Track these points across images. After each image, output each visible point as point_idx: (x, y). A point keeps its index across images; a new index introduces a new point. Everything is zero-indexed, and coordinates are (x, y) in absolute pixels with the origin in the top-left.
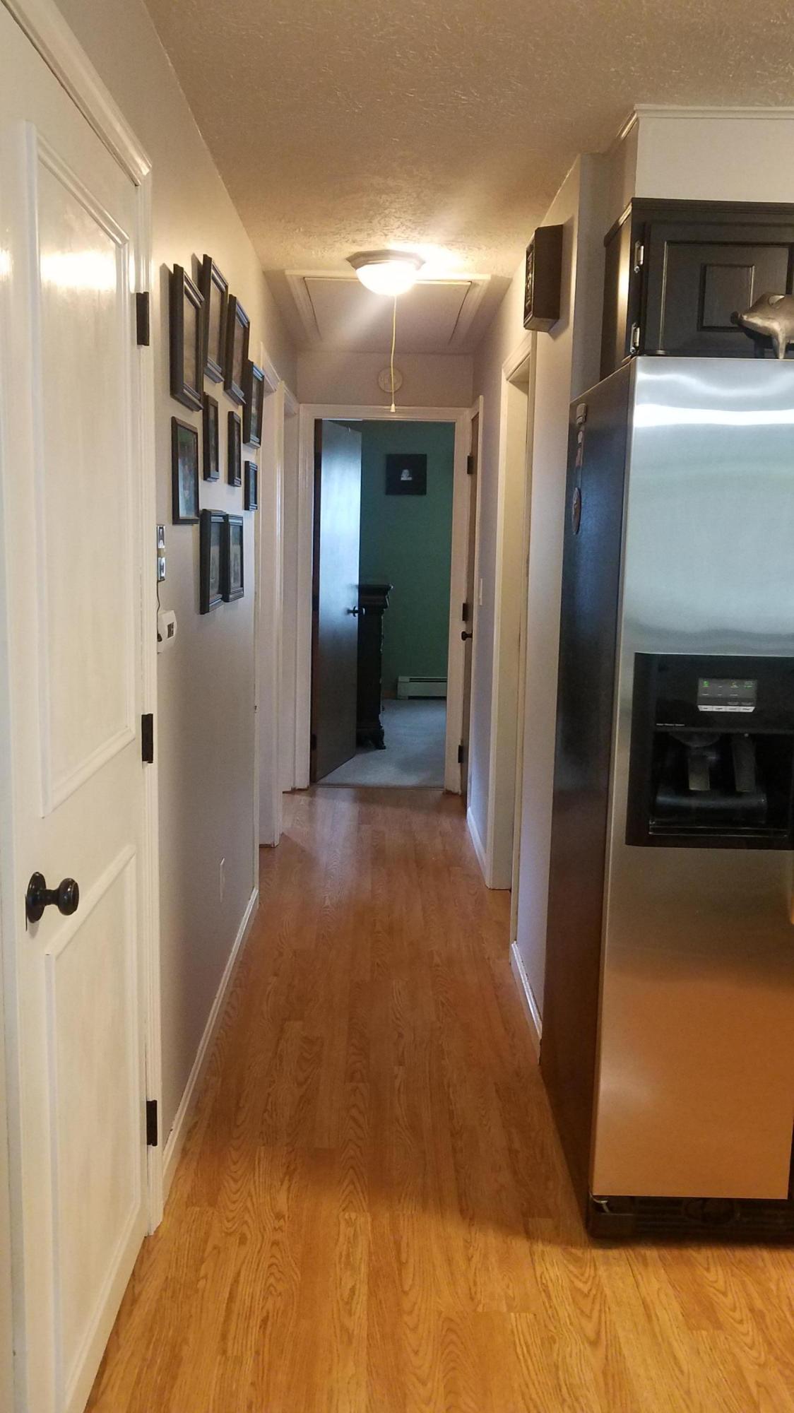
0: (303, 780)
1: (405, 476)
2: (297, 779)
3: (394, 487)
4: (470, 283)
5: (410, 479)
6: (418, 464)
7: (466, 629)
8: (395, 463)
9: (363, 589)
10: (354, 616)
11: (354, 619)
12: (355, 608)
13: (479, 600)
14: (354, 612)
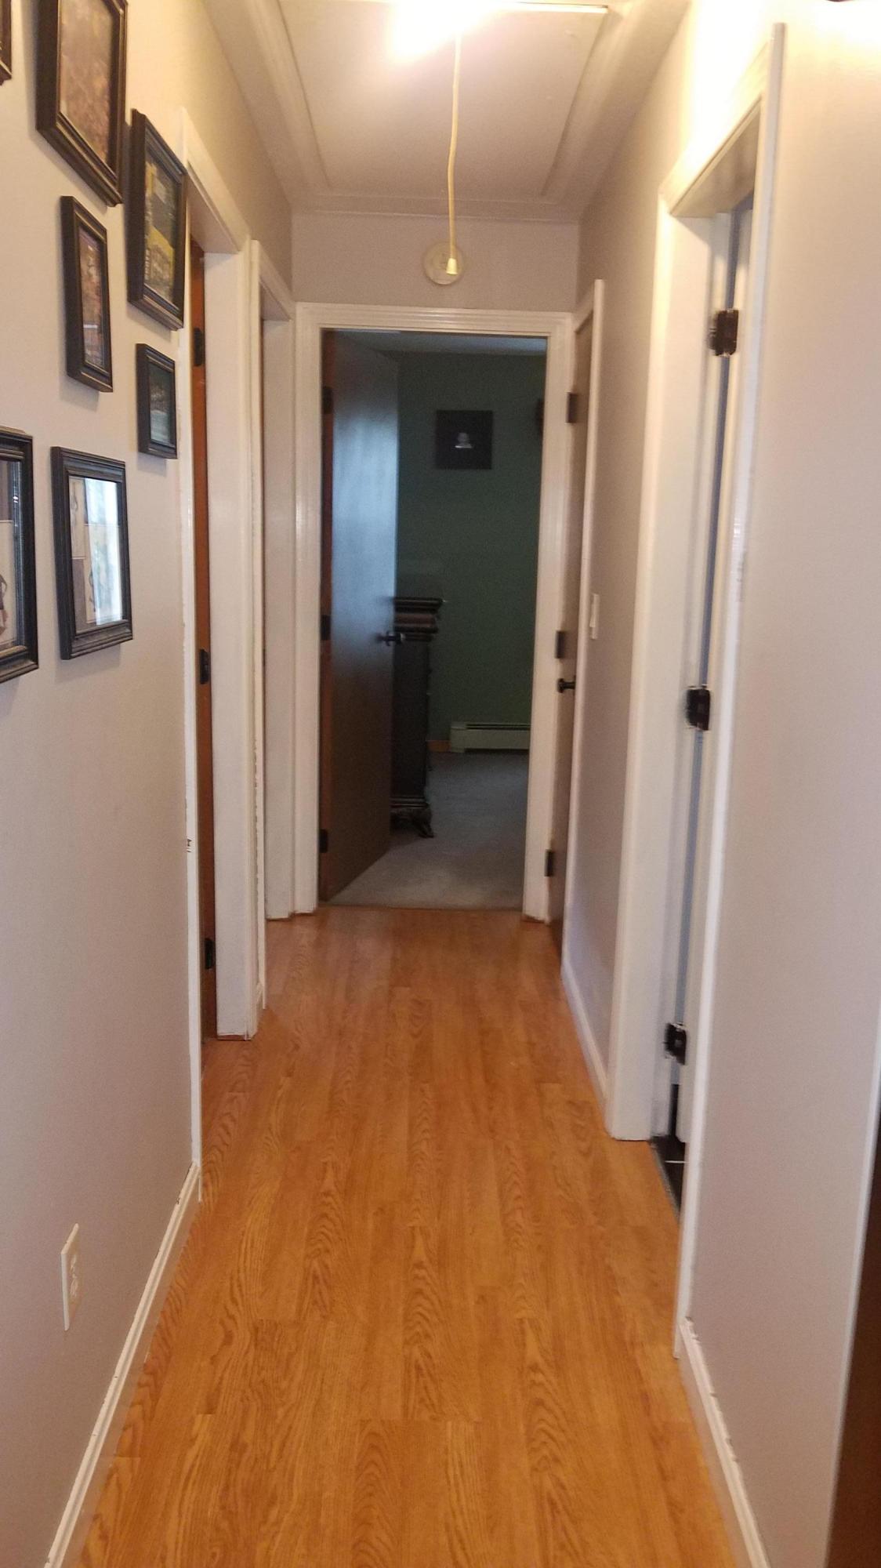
0: (306, 899)
1: (463, 444)
2: (298, 897)
3: (447, 458)
4: (604, 11)
5: (469, 446)
6: (480, 424)
7: (564, 672)
8: (448, 424)
9: (402, 604)
10: (388, 645)
11: (388, 650)
12: (388, 633)
13: (590, 629)
14: (388, 639)
